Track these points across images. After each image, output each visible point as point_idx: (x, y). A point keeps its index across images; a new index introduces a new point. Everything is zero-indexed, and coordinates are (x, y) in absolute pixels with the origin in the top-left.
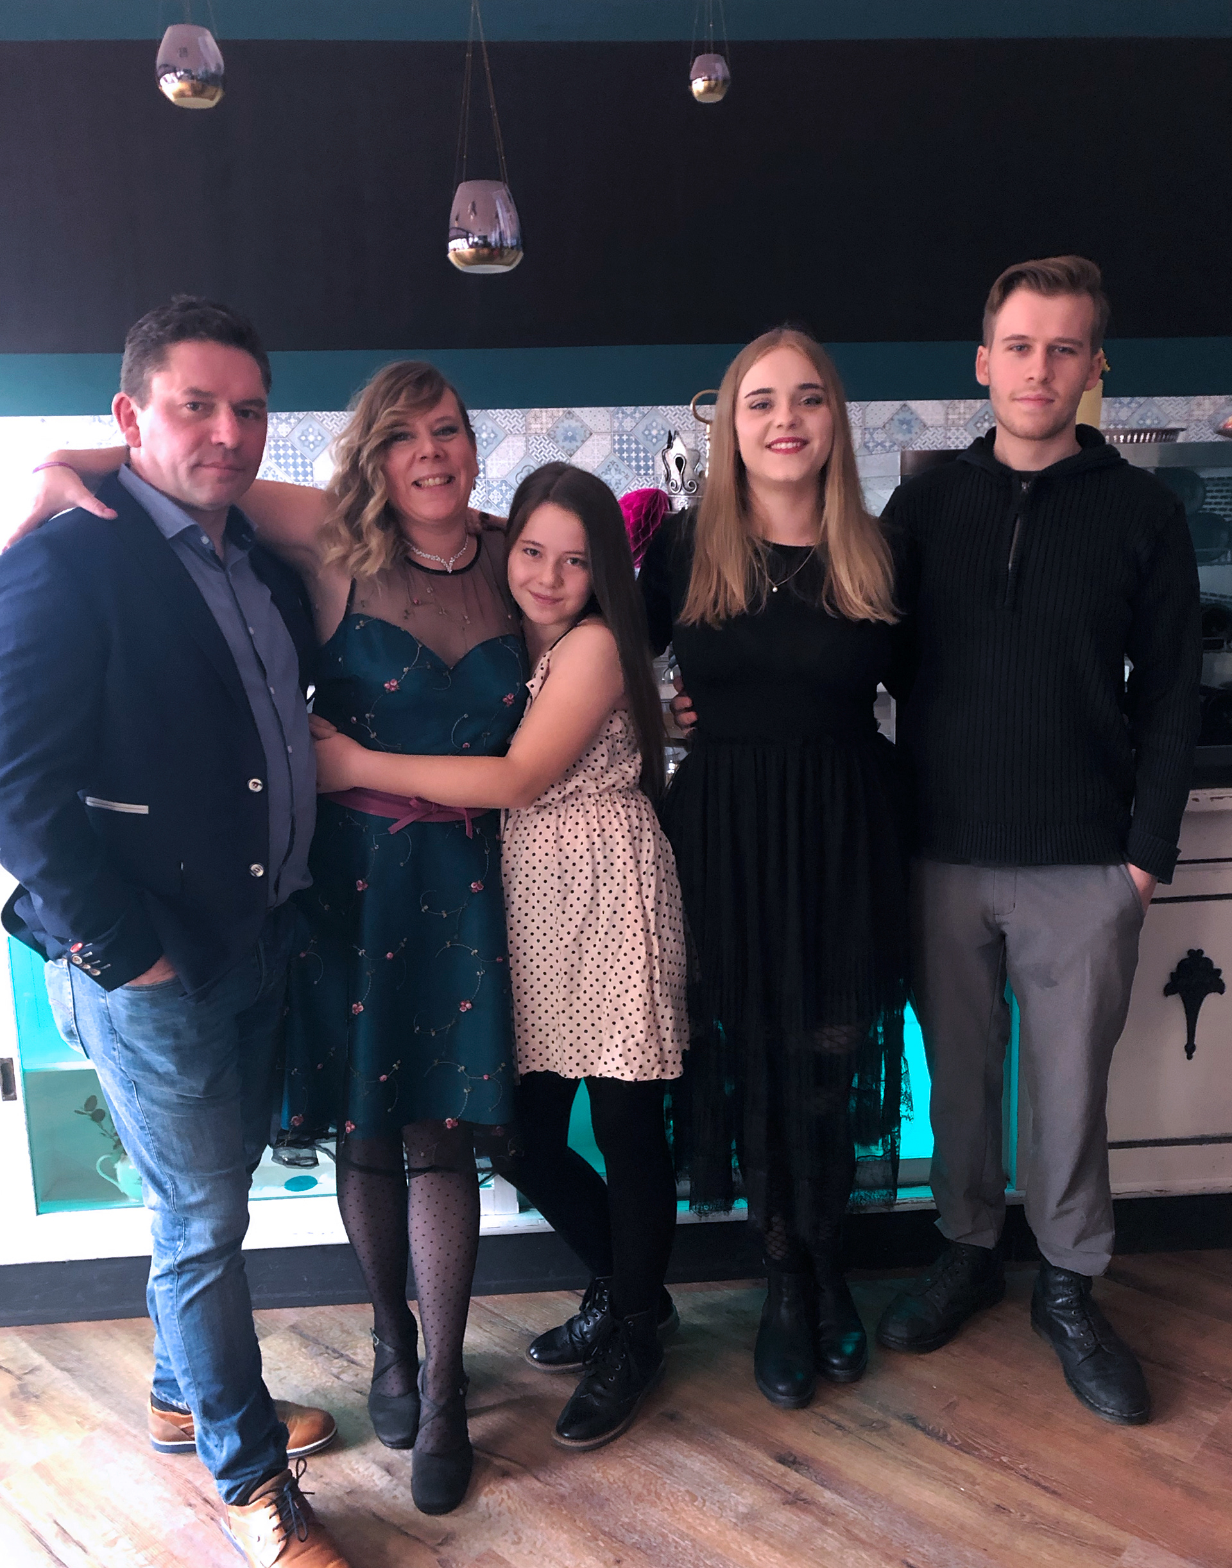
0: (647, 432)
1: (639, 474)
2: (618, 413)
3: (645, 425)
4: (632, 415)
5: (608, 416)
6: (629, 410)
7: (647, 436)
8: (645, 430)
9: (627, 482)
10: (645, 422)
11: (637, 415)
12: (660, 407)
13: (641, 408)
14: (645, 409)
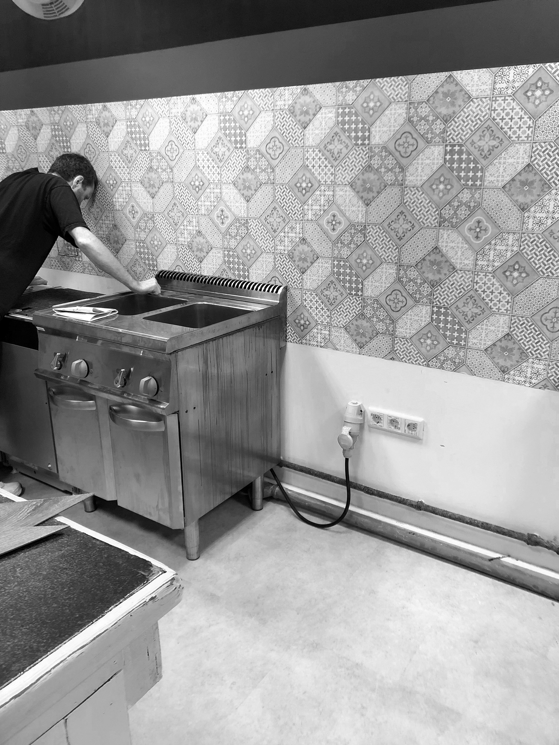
0: (365, 105)
1: (357, 144)
2: (342, 88)
3: (364, 98)
4: (353, 89)
5: (334, 91)
6: (351, 84)
7: (365, 108)
8: (364, 103)
9: (346, 151)
10: (365, 95)
11: (358, 89)
12: (378, 79)
13: (362, 81)
14: (365, 82)
